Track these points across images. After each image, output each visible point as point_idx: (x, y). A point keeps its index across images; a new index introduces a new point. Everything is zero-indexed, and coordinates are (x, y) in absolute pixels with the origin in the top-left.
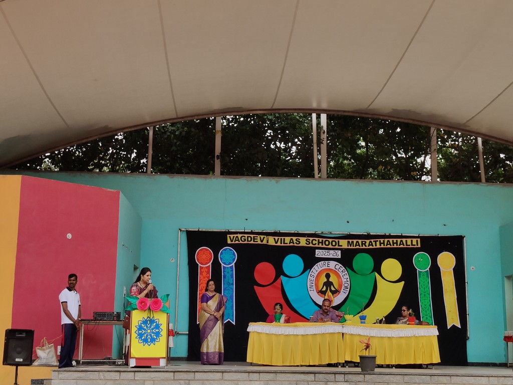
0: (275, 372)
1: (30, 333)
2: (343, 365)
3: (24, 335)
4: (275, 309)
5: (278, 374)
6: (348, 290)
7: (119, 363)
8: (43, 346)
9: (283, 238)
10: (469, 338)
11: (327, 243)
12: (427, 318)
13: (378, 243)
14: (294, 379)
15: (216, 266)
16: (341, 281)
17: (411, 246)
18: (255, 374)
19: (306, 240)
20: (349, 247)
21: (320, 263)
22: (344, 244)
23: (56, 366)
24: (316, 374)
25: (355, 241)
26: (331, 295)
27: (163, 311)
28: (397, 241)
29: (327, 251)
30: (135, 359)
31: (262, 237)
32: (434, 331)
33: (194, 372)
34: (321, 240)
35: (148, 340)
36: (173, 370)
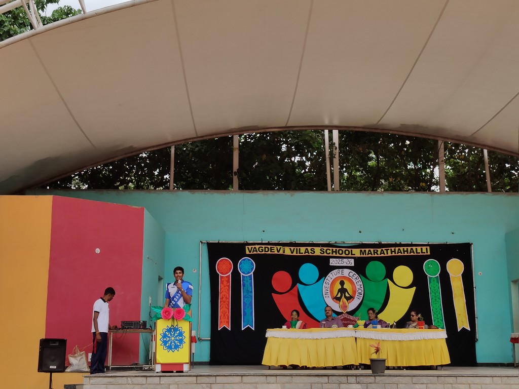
0: (291, 375)
1: (63, 342)
2: (357, 368)
3: (57, 344)
5: (294, 377)
6: (362, 296)
7: (146, 369)
8: (75, 354)
9: (298, 248)
10: (477, 340)
11: (341, 252)
12: (438, 322)
13: (389, 251)
14: (309, 382)
15: (236, 275)
16: (355, 287)
17: (421, 254)
18: (272, 377)
19: (321, 250)
20: (362, 256)
21: (335, 271)
22: (357, 252)
23: (87, 372)
24: (330, 377)
25: (367, 250)
26: (346, 301)
27: (186, 320)
28: (407, 249)
29: (340, 259)
30: (160, 365)
31: (279, 247)
32: (442, 334)
33: (216, 376)
34: (334, 249)
35: (172, 347)
36: (196, 374)
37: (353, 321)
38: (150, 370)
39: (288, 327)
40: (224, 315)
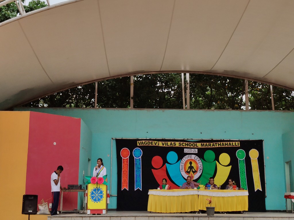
1: (36, 197)
2: (199, 213)
3: (33, 198)
4: (163, 182)
5: (164, 217)
6: (202, 171)
7: (81, 213)
8: (42, 204)
9: (167, 142)
10: (266, 197)
11: (190, 145)
12: (244, 186)
13: (217, 144)
15: (132, 158)
16: (198, 166)
17: (235, 146)
18: (152, 217)
19: (179, 143)
20: (202, 147)
21: (187, 156)
22: (199, 145)
23: (49, 214)
24: (184, 217)
25: (205, 144)
26: (193, 173)
27: (104, 184)
28: (227, 143)
29: (190, 149)
30: (90, 210)
31: (156, 142)
32: (246, 193)
33: (121, 217)
34: (187, 143)
35: (97, 200)
36: (110, 216)
37: (196, 185)
38: (84, 213)
39: (161, 189)
40: (125, 181)
